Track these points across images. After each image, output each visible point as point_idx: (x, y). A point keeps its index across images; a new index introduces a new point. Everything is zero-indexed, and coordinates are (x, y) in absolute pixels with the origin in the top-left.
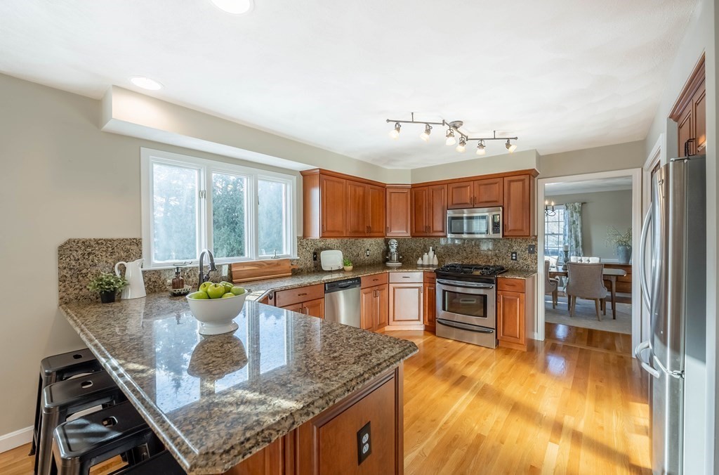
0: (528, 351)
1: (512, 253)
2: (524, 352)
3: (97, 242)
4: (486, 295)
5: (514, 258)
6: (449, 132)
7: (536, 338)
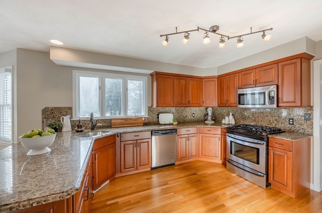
0: (296, 198)
1: (290, 119)
2: (291, 198)
3: (55, 108)
4: (259, 149)
5: (291, 123)
6: (206, 35)
7: (311, 188)
